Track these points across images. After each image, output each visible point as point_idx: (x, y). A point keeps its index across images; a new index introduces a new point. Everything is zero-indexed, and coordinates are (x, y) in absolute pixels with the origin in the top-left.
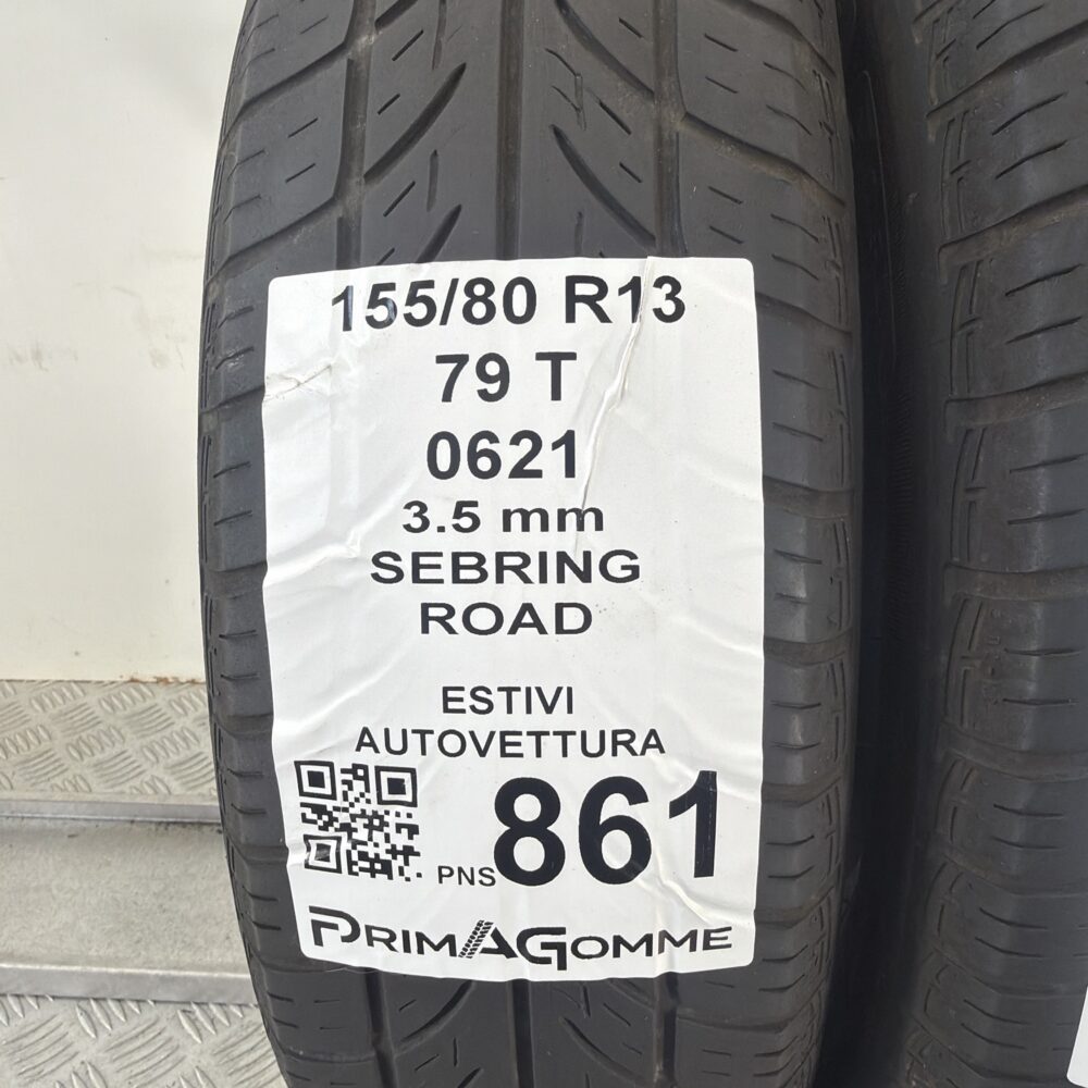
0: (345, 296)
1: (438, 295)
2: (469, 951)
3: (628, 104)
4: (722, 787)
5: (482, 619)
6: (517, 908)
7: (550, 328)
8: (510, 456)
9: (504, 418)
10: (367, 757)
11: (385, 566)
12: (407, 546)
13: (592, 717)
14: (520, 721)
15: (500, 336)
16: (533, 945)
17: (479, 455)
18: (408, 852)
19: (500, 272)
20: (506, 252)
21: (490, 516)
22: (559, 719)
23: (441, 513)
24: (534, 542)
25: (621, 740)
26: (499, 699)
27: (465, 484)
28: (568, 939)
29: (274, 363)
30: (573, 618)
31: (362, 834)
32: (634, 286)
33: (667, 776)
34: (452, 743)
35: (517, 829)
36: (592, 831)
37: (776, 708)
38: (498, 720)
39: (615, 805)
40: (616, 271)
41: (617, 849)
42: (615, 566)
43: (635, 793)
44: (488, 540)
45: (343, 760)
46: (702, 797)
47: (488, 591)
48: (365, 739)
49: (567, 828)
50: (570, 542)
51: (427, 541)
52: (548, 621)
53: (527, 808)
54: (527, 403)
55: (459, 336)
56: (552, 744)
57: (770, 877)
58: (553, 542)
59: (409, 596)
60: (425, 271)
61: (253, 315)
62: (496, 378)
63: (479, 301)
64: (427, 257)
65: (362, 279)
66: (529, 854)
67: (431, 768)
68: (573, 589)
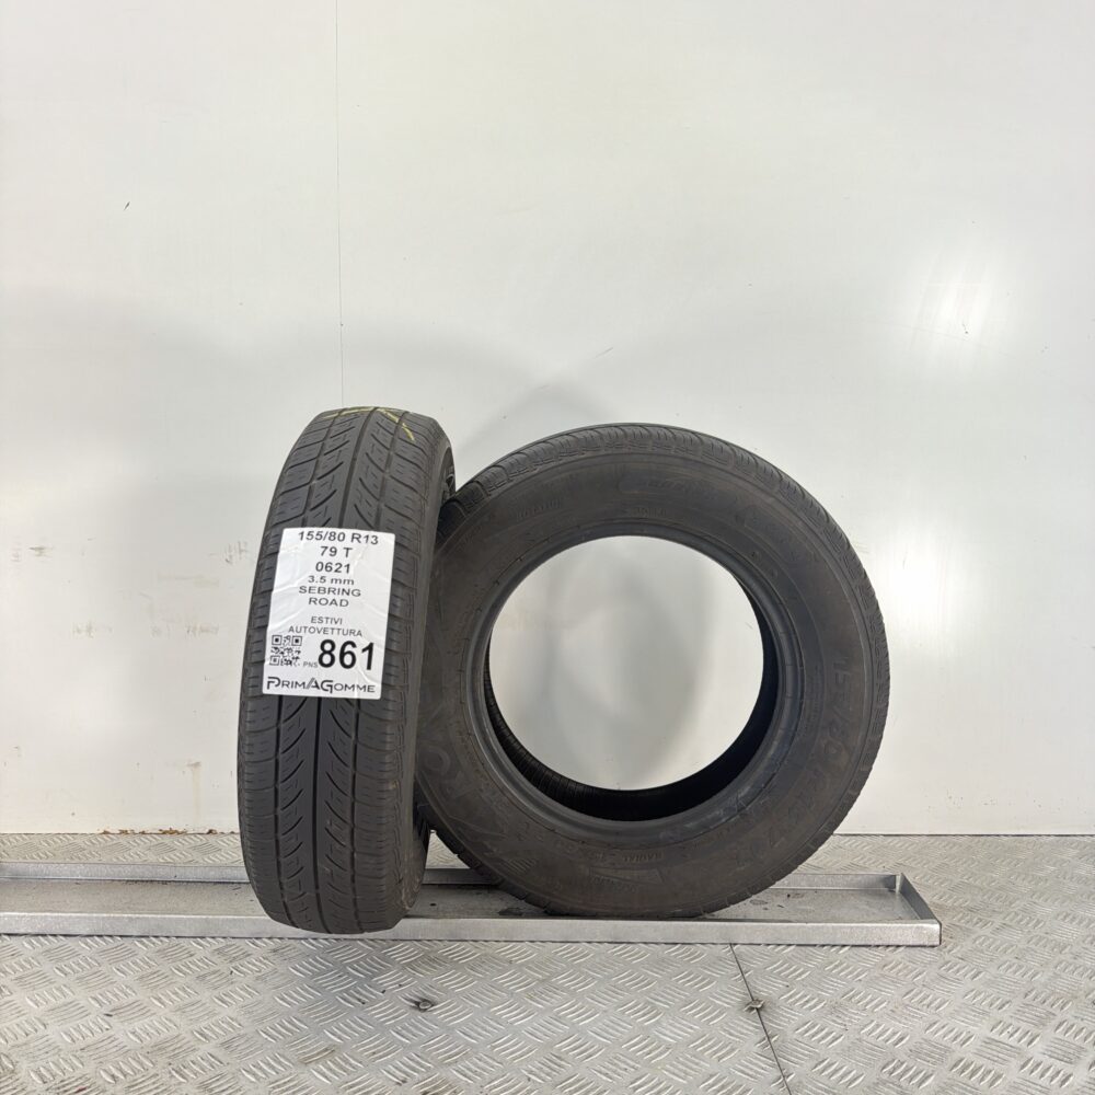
0: (302, 533)
1: (323, 535)
2: (308, 687)
3: (372, 501)
4: (375, 648)
5: (323, 602)
6: (322, 674)
7: (347, 542)
8: (334, 568)
9: (334, 560)
10: (291, 634)
11: (302, 589)
12: (308, 585)
13: (346, 626)
14: (329, 625)
15: (336, 543)
16: (325, 685)
17: (328, 567)
18: (297, 658)
19: (338, 531)
20: (340, 526)
21: (328, 580)
22: (338, 626)
23: (317, 578)
24: (337, 586)
25: (352, 632)
26: (325, 620)
27: (324, 573)
28: (333, 684)
29: (282, 546)
30: (344, 603)
31: (286, 654)
32: (367, 537)
33: (362, 643)
34: (312, 630)
35: (325, 652)
36: (342, 654)
37: (390, 630)
38: (324, 625)
39: (349, 648)
40: (364, 533)
41: (348, 659)
42: (355, 593)
43: (354, 645)
44: (327, 585)
45: (284, 635)
46: (370, 648)
47: (325, 596)
48: (291, 629)
49: (337, 653)
50: (346, 587)
51: (313, 584)
52: (338, 603)
53: (328, 647)
54: (340, 557)
55: (327, 543)
56: (336, 631)
57: (386, 674)
58: (342, 586)
59: (307, 596)
60: (321, 529)
61: (279, 536)
62: (334, 552)
63: (332, 536)
64: (323, 526)
65: (306, 530)
66: (327, 659)
67: (306, 636)
68: (345, 597)
